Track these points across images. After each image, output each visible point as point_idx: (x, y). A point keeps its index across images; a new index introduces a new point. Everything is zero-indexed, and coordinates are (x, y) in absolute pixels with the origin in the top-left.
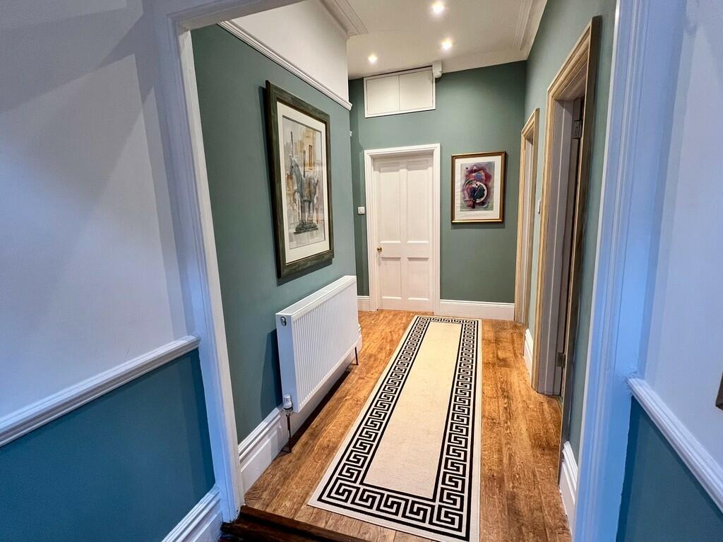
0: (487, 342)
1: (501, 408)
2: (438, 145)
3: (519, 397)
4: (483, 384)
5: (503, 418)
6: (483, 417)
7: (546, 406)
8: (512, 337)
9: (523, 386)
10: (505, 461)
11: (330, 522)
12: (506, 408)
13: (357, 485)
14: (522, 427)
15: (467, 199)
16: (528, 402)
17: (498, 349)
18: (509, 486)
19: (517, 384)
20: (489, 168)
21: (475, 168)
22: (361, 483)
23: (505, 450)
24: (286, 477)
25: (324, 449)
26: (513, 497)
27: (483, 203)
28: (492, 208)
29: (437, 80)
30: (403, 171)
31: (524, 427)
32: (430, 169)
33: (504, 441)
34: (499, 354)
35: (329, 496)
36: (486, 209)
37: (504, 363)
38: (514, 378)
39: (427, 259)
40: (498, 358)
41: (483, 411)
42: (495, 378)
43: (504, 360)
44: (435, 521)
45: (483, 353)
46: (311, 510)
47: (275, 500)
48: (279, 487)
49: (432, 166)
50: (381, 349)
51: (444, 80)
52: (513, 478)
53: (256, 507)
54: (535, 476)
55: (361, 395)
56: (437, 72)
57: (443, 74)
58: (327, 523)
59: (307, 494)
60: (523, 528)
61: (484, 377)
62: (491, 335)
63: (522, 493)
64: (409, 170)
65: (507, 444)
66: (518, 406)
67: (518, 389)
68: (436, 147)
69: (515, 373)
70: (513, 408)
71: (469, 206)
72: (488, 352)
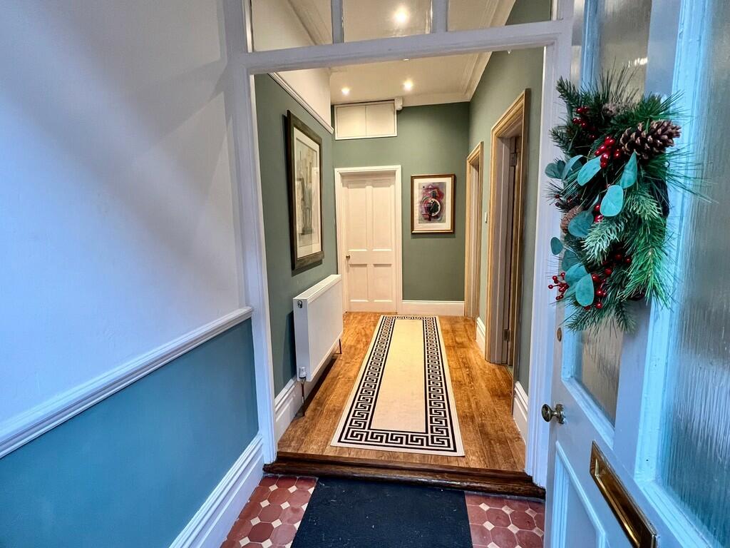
0: (446, 332)
1: (465, 375)
2: (400, 166)
3: (477, 367)
4: (448, 361)
5: (467, 381)
6: (452, 381)
7: (497, 371)
8: (465, 327)
9: (478, 360)
10: (473, 406)
11: (352, 453)
12: (468, 375)
13: (366, 430)
14: (482, 385)
15: (424, 213)
16: (484, 369)
17: (455, 336)
18: (478, 420)
19: (474, 359)
20: (442, 188)
21: (430, 187)
22: (369, 428)
23: (472, 400)
24: (306, 432)
25: (331, 411)
26: (483, 425)
27: (437, 217)
28: (444, 221)
29: (398, 112)
30: (369, 188)
31: (483, 385)
32: (392, 186)
33: (470, 394)
34: (457, 339)
35: (346, 438)
36: (440, 221)
37: (462, 345)
38: (471, 355)
39: (390, 265)
40: (456, 342)
41: (452, 377)
42: (457, 356)
43: (462, 343)
44: (430, 444)
45: (444, 339)
46: (335, 448)
47: (303, 446)
48: (303, 438)
49: (395, 183)
50: (358, 341)
51: (405, 113)
52: (481, 415)
53: (289, 451)
54: (495, 412)
55: (352, 374)
56: (399, 106)
57: (403, 108)
58: (349, 454)
59: (328, 440)
60: (492, 442)
61: (448, 355)
62: (448, 327)
63: (488, 423)
64: (374, 187)
65: (473, 396)
66: (477, 372)
67: (475, 362)
68: (398, 168)
69: (471, 351)
70: (474, 373)
71: (425, 219)
72: (448, 339)
